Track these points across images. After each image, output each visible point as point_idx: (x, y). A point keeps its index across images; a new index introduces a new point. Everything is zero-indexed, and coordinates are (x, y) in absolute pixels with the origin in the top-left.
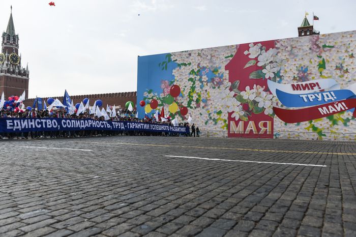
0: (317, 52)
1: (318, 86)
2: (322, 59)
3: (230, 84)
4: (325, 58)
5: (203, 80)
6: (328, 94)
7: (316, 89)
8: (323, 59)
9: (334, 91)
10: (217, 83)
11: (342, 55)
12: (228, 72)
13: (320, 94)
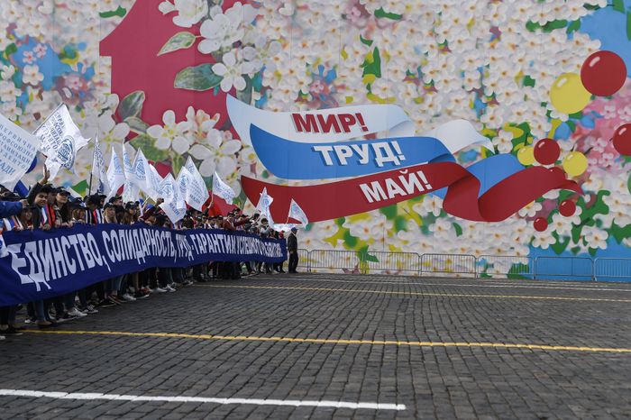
0: (360, 28)
1: (362, 122)
2: (371, 49)
3: (114, 100)
4: (380, 48)
5: (25, 80)
6: (385, 145)
7: (356, 130)
8: (376, 49)
9: (400, 140)
10: (76, 94)
11: (421, 43)
12: (108, 60)
13: (365, 146)
